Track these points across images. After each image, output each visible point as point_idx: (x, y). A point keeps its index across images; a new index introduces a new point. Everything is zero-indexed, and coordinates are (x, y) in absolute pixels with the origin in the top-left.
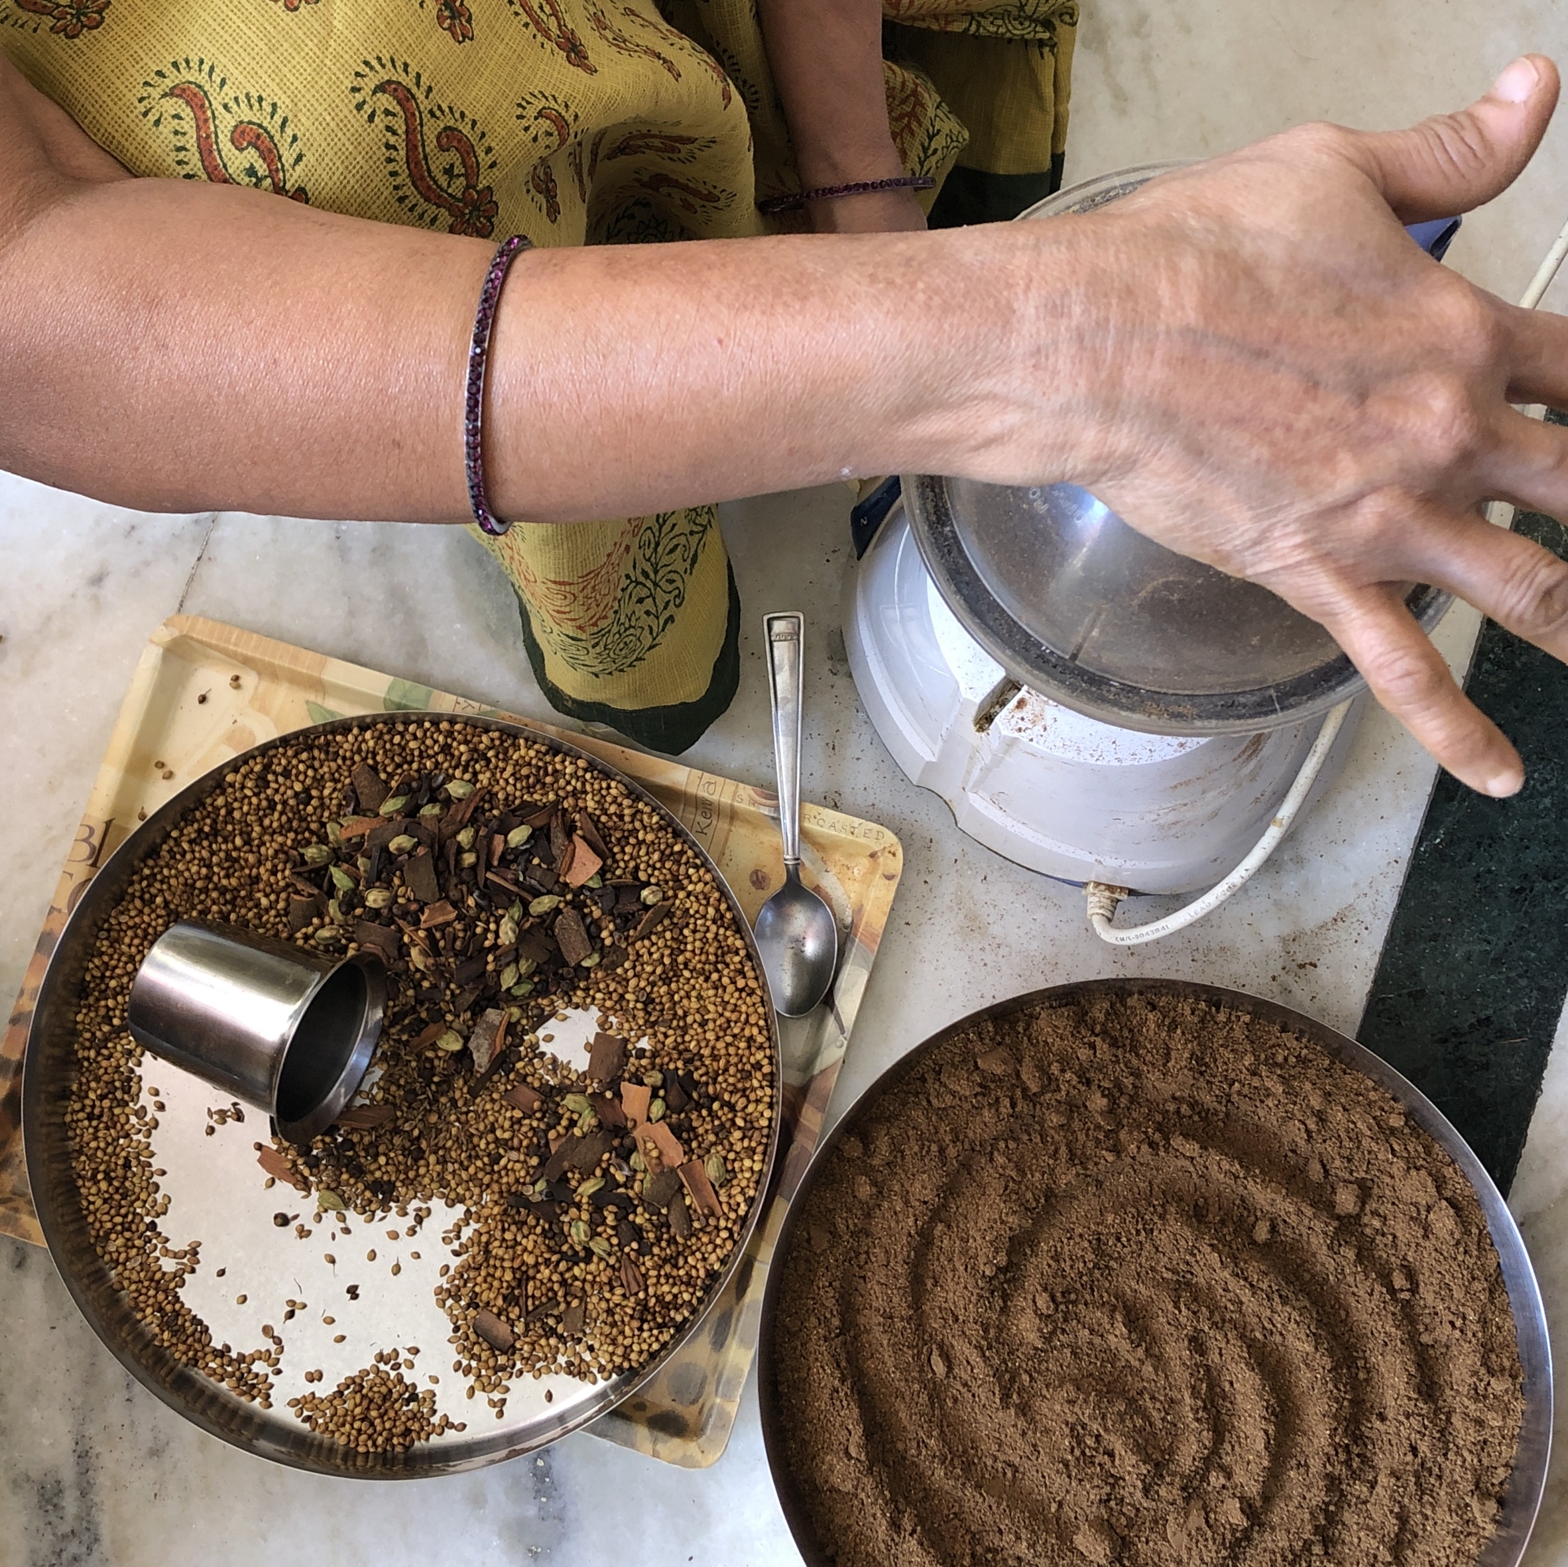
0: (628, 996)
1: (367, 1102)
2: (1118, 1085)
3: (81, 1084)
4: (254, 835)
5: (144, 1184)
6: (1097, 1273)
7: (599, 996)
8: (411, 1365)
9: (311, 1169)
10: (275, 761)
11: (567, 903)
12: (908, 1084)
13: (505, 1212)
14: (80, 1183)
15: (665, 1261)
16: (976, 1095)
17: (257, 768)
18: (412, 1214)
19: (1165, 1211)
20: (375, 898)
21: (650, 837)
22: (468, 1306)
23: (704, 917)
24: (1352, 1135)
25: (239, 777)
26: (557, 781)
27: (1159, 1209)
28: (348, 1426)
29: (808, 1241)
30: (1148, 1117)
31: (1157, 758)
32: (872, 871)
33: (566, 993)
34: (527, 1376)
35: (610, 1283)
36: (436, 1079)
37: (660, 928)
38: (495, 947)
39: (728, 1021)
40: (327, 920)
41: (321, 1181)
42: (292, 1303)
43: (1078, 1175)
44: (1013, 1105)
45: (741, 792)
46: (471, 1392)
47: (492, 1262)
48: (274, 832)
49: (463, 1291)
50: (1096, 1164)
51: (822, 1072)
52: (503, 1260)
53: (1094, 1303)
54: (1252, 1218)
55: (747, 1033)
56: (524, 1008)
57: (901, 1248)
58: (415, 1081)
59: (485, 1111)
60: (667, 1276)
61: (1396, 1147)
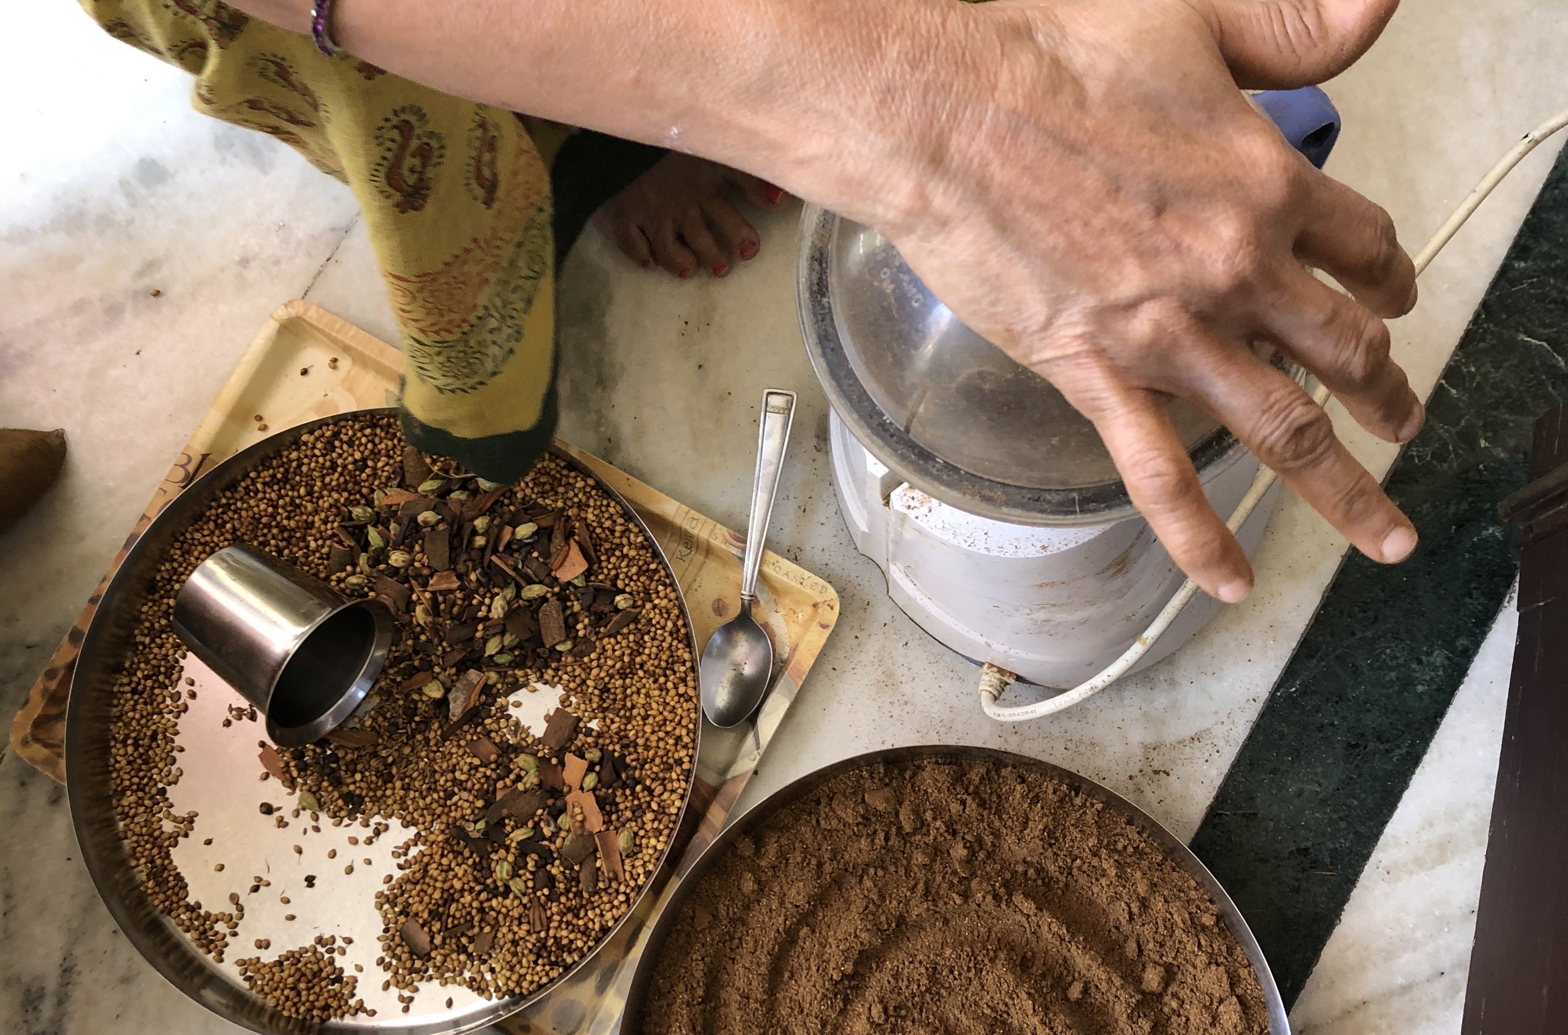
0: (589, 682)
1: (358, 726)
2: (979, 840)
3: (133, 663)
4: (316, 488)
5: (164, 755)
6: (928, 997)
7: (565, 677)
8: (343, 952)
9: (299, 771)
10: (344, 431)
11: (554, 594)
12: (805, 804)
13: (446, 841)
14: (113, 743)
15: (569, 910)
16: (858, 824)
17: (328, 434)
18: (373, 826)
19: (996, 957)
20: (397, 558)
21: (633, 553)
22: (401, 913)
23: (663, 628)
24: (1168, 924)
25: (312, 438)
26: (566, 492)
27: (991, 953)
28: (279, 991)
29: (693, 918)
30: (998, 873)
31: (1021, 554)
32: (811, 619)
33: (540, 670)
34: (436, 982)
35: (519, 919)
36: (417, 719)
37: (625, 631)
38: (486, 618)
39: (665, 720)
40: (358, 570)
41: (305, 784)
42: (259, 879)
43: (928, 910)
44: (887, 839)
45: (717, 531)
46: (386, 986)
47: (427, 880)
48: (333, 490)
49: (400, 900)
50: (946, 903)
51: (734, 778)
52: (436, 880)
53: (920, 1021)
54: (1070, 978)
55: (677, 732)
56: (502, 675)
57: (768, 940)
58: (399, 717)
59: (451, 754)
60: (568, 923)
61: (1203, 943)
